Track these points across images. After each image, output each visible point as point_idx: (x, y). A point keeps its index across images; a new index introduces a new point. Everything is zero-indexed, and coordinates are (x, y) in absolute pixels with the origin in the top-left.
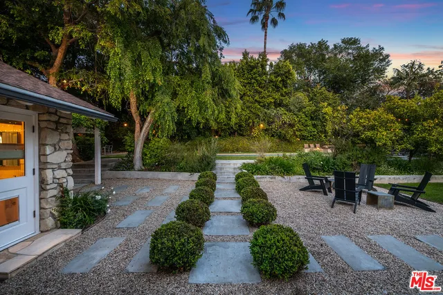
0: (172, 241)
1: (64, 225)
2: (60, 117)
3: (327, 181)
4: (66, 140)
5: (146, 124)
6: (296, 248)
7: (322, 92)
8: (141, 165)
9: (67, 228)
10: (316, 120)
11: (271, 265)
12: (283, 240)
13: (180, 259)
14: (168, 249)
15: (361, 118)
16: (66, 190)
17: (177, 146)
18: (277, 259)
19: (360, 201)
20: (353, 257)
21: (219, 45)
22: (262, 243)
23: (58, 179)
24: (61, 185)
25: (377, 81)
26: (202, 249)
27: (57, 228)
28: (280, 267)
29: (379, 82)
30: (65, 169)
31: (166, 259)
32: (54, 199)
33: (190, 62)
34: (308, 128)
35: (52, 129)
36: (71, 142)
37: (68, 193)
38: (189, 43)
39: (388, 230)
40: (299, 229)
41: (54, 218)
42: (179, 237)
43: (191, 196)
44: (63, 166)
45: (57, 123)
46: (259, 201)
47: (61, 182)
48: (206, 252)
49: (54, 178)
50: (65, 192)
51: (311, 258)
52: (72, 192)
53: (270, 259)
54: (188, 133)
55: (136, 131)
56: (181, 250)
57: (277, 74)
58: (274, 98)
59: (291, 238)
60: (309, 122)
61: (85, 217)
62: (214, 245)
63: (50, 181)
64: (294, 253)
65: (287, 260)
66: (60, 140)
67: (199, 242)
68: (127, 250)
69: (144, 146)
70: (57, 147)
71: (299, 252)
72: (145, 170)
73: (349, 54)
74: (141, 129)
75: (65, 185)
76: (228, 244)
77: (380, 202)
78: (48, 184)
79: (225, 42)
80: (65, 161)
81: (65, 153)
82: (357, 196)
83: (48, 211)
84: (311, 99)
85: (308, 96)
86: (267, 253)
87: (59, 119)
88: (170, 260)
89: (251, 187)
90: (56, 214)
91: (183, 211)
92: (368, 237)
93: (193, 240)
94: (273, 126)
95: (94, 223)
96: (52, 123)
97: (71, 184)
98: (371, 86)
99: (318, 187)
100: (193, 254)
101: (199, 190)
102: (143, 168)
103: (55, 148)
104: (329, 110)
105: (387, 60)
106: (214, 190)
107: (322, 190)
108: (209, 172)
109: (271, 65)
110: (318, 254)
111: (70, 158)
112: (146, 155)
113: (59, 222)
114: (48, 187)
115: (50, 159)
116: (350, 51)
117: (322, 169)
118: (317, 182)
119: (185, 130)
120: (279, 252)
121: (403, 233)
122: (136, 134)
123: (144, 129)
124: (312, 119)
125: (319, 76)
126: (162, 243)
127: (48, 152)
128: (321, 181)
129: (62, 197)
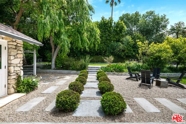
0: (66, 98)
1: (18, 92)
2: (18, 43)
3: (138, 75)
4: (20, 54)
5: (57, 49)
6: (121, 101)
7: (138, 35)
8: (55, 67)
9: (20, 93)
10: (135, 48)
11: (109, 108)
12: (115, 98)
13: (69, 106)
14: (64, 101)
15: (155, 47)
16: (20, 76)
17: (71, 59)
18: (112, 106)
19: (153, 84)
20: (147, 107)
21: (90, 13)
22: (106, 99)
23: (16, 71)
24: (17, 74)
25: (163, 31)
26: (79, 102)
27: (15, 93)
28: (113, 110)
29: (164, 31)
30: (19, 67)
31: (63, 106)
32: (14, 80)
33: (77, 21)
34: (131, 52)
35: (14, 49)
36: (22, 55)
37: (20, 77)
38: (77, 12)
39: (164, 96)
40: (124, 95)
41: (14, 89)
42: (69, 96)
43: (76, 80)
44: (19, 65)
45: (16, 46)
46: (106, 82)
47: (17, 72)
48: (81, 104)
49: (14, 71)
50: (19, 77)
51: (128, 106)
52: (22, 77)
53: (109, 106)
54: (76, 54)
55: (52, 52)
56: (69, 102)
57: (117, 27)
58: (115, 38)
59: (119, 97)
60: (132, 49)
61: (28, 88)
62: (85, 101)
63: (12, 72)
64: (119, 103)
65: (116, 107)
66: (17, 54)
67: (78, 99)
68: (46, 103)
69: (56, 59)
70: (16, 57)
71: (122, 103)
72: (57, 69)
73: (150, 18)
74: (55, 50)
75: (19, 74)
76: (92, 100)
77: (162, 84)
78: (11, 73)
79: (93, 12)
80: (19, 63)
81: (19, 60)
82: (151, 81)
83: (11, 85)
84: (133, 39)
85: (131, 37)
86: (108, 104)
87: (17, 44)
88: (64, 106)
89: (103, 77)
90: (15, 86)
91: (72, 86)
92: (155, 99)
93: (75, 98)
94: (115, 50)
95: (32, 91)
96: (14, 46)
97: (22, 73)
98: (160, 33)
99: (134, 78)
100: (75, 103)
101: (80, 77)
102: (56, 68)
103: (15, 57)
104: (140, 43)
105: (167, 21)
106: (87, 78)
107: (136, 79)
108: (85, 71)
109: (115, 23)
110: (132, 105)
111: (22, 62)
112: (57, 62)
113: (16, 90)
114: (12, 74)
115: (12, 62)
116: (150, 17)
117: (137, 70)
118: (134, 75)
119: (75, 52)
120: (113, 103)
121: (171, 97)
122: (52, 53)
123: (56, 51)
124: (133, 48)
125: (137, 28)
126: (61, 99)
127: (12, 59)
128: (136, 75)
129: (18, 79)
